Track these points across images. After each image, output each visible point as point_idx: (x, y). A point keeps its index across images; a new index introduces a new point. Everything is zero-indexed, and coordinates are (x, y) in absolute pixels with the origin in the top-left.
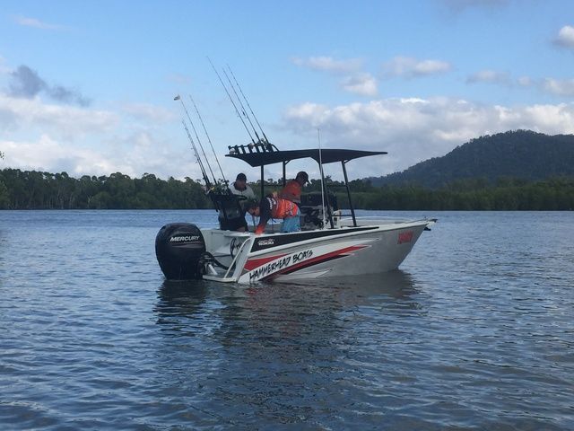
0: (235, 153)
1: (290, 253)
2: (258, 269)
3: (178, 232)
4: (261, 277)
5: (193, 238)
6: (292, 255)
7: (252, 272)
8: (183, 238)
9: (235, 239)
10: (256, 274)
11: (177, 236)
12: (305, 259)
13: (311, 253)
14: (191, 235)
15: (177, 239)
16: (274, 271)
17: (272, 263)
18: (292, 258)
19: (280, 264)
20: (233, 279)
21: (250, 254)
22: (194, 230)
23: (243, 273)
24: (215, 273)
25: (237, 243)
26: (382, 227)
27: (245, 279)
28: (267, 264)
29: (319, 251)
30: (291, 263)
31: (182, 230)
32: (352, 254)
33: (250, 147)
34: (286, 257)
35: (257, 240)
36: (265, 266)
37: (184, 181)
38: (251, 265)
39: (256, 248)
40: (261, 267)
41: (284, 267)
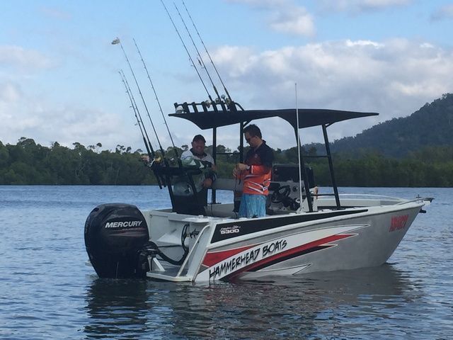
0: (184, 112)
1: (259, 244)
2: (219, 265)
3: (114, 216)
4: (223, 275)
5: (134, 223)
6: (261, 247)
7: (212, 269)
8: (121, 224)
9: (187, 225)
10: (217, 271)
11: (114, 220)
12: (277, 252)
13: (285, 244)
14: (131, 220)
15: (113, 225)
16: (239, 267)
17: (236, 256)
18: (261, 251)
19: (246, 259)
20: (189, 277)
21: (210, 245)
22: (132, 213)
23: (202, 270)
24: (162, 269)
25: (191, 230)
26: (373, 210)
27: (204, 277)
28: (231, 258)
29: (294, 241)
30: (260, 257)
31: (119, 213)
32: (335, 244)
33: (204, 104)
34: (254, 249)
35: (219, 227)
36: (228, 261)
37: (73, 147)
38: (211, 259)
39: (217, 237)
40: (223, 262)
41: (251, 262)
